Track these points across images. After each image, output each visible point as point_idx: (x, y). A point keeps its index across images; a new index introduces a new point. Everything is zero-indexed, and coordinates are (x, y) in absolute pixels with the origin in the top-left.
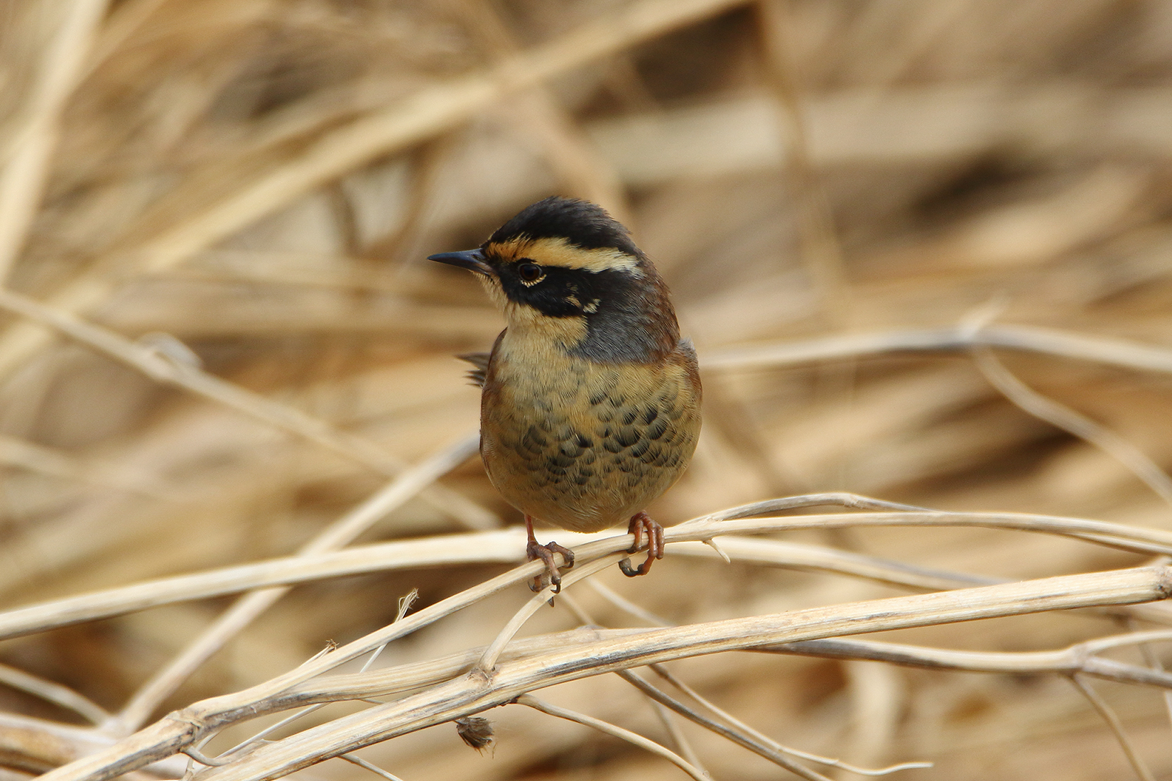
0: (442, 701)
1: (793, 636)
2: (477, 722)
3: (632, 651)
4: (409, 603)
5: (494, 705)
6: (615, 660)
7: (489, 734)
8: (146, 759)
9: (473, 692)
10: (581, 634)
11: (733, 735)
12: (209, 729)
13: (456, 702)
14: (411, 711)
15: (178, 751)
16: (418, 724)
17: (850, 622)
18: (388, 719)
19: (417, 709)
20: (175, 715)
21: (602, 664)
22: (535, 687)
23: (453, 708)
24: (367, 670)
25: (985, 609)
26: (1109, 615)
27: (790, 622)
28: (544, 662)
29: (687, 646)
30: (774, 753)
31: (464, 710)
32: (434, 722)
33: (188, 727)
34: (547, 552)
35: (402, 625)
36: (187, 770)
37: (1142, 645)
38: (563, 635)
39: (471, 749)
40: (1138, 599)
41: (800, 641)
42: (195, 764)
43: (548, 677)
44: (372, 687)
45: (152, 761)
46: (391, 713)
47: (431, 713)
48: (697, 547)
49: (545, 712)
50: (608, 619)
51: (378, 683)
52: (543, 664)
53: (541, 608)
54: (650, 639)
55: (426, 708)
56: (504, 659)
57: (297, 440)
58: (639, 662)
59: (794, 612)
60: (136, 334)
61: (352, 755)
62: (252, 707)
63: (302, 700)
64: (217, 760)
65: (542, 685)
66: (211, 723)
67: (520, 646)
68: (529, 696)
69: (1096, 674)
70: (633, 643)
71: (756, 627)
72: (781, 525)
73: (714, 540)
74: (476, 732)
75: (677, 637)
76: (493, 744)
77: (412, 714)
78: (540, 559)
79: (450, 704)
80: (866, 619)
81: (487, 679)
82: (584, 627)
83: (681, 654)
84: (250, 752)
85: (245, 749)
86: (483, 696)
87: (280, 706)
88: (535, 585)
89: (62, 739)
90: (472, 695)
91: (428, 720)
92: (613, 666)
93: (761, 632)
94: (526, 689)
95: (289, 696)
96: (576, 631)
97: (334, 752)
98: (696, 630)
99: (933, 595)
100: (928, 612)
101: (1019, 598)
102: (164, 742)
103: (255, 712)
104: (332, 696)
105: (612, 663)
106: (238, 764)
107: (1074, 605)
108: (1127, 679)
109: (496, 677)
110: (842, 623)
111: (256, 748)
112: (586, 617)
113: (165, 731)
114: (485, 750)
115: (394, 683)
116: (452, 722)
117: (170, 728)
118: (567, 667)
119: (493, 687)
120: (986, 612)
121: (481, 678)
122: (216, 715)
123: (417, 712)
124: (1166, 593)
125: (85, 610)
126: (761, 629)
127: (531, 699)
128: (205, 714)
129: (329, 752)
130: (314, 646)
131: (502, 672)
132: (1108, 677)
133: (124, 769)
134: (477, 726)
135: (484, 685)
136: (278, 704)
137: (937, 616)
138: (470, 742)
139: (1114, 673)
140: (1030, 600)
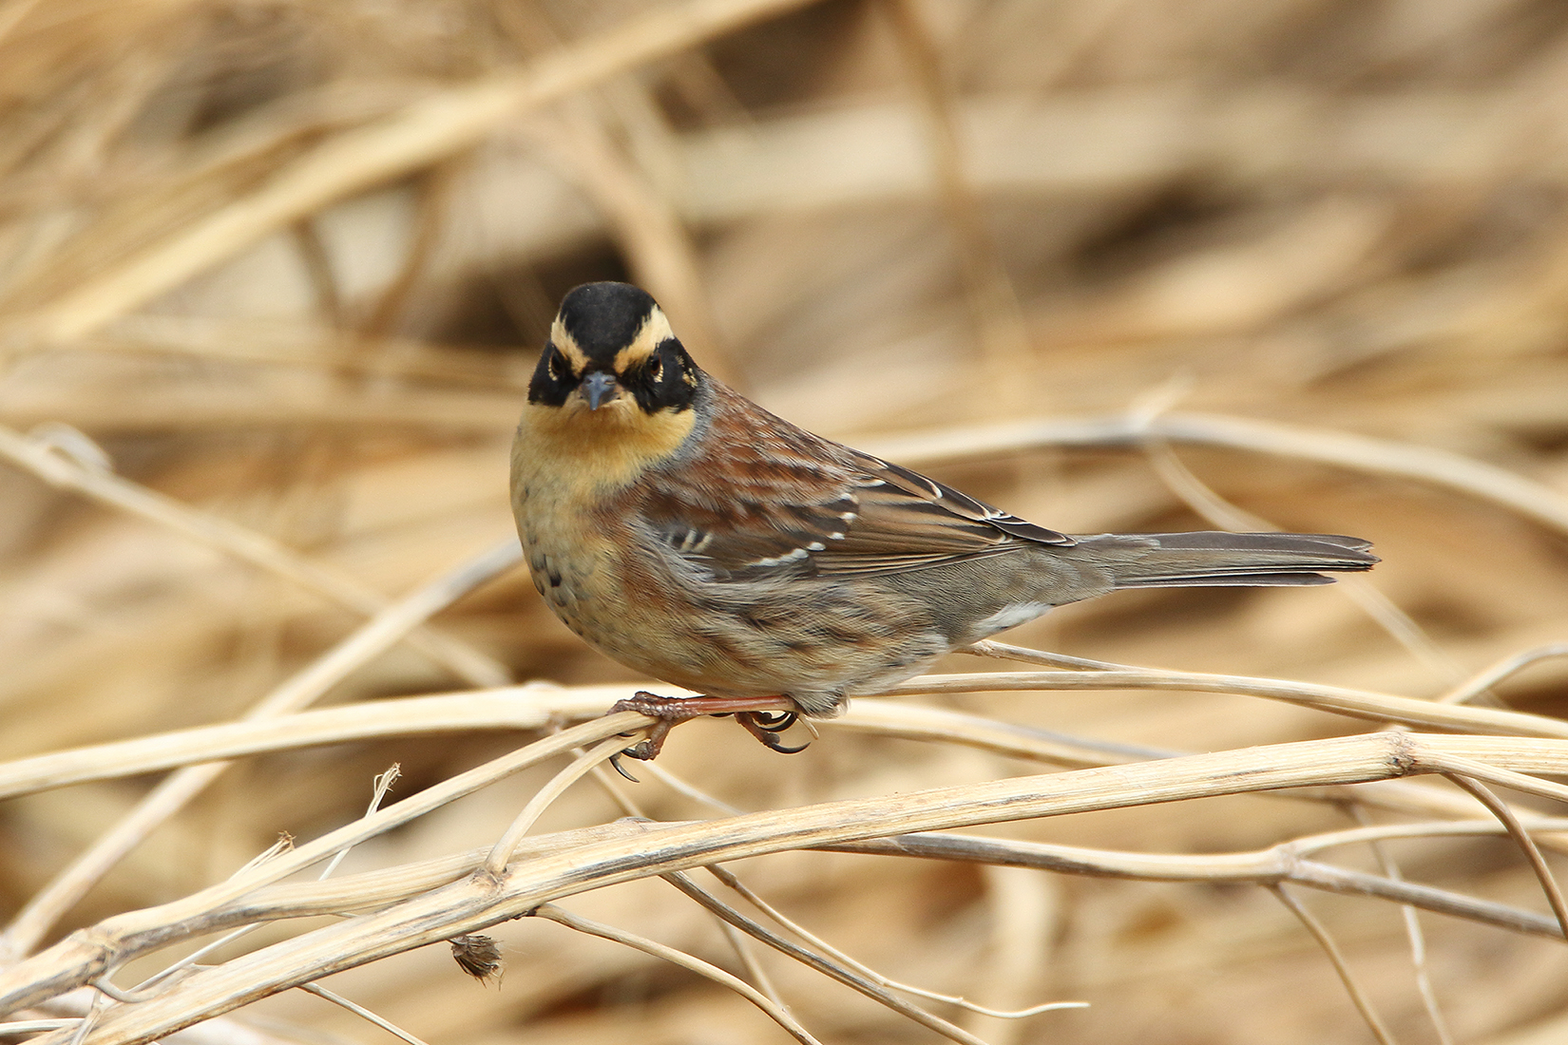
0: (436, 914)
1: (906, 825)
2: (479, 942)
4: (388, 783)
5: (505, 919)
6: (668, 858)
7: (496, 958)
8: (42, 993)
9: (478, 901)
10: (622, 826)
12: (126, 955)
13: (454, 914)
14: (394, 926)
15: (85, 983)
16: (404, 944)
17: (982, 808)
18: (363, 937)
19: (402, 923)
20: (80, 935)
21: (650, 864)
22: (560, 894)
23: (451, 922)
25: (1161, 790)
26: (1327, 800)
27: (901, 807)
28: (572, 861)
29: (763, 839)
30: (878, 989)
31: (463, 926)
32: (425, 942)
33: (98, 951)
35: (377, 819)
36: (92, 1007)
37: (1373, 843)
38: (598, 829)
39: (470, 977)
40: (1366, 777)
42: (103, 998)
43: (577, 881)
44: (343, 898)
45: (50, 996)
46: (368, 929)
47: (421, 929)
49: (574, 928)
51: (351, 893)
52: (571, 864)
54: (714, 829)
55: (414, 923)
56: (516, 859)
57: (251, 569)
58: (696, 862)
59: (907, 793)
61: (313, 984)
62: (184, 924)
63: (248, 916)
64: (133, 994)
65: (569, 892)
66: (128, 947)
67: (536, 843)
68: (550, 905)
69: (1308, 883)
70: (690, 835)
71: (856, 814)
74: (477, 956)
75: (750, 828)
76: (500, 971)
77: (396, 930)
79: (447, 917)
80: (1002, 803)
81: (496, 884)
82: (629, 818)
83: (755, 850)
84: (178, 982)
85: (171, 978)
86: (491, 907)
87: (221, 924)
90: (476, 906)
91: (417, 938)
92: (660, 868)
93: (862, 820)
94: (548, 897)
95: (233, 911)
96: (616, 824)
97: (292, 981)
98: (774, 818)
99: (1092, 771)
100: (1085, 793)
101: (1207, 776)
102: (67, 972)
103: (187, 930)
104: (290, 910)
105: (659, 863)
106: (163, 997)
107: (1280, 784)
108: (1350, 889)
109: (508, 880)
111: (184, 977)
113: (68, 956)
114: (490, 979)
115: (372, 894)
116: (447, 942)
117: (74, 952)
118: (603, 868)
119: (504, 894)
120: (1162, 794)
121: (488, 882)
123: (402, 928)
124: (1403, 768)
126: (863, 816)
127: (556, 911)
128: (121, 935)
129: (284, 982)
131: (516, 874)
132: (1325, 887)
134: (478, 947)
135: (492, 891)
136: (217, 922)
137: (1097, 799)
138: (469, 969)
139: (1333, 881)
140: (1221, 777)
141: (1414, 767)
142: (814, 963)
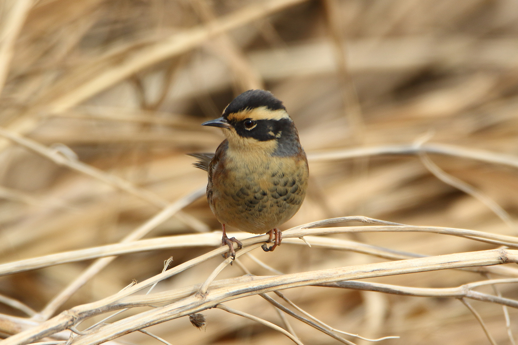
0: (183, 307)
1: (339, 279)
2: (198, 316)
3: (267, 285)
4: (169, 263)
5: (206, 309)
6: (260, 289)
7: (204, 321)
8: (52, 332)
9: (197, 303)
10: (245, 278)
11: (312, 323)
12: (80, 319)
13: (189, 307)
14: (169, 311)
15: (67, 328)
16: (173, 317)
17: (364, 273)
18: (159, 314)
19: (172, 310)
20: (65, 312)
21: (254, 291)
22: (225, 300)
23: (188, 310)
24: (149, 293)
25: (423, 268)
26: (478, 272)
27: (337, 273)
28: (228, 290)
29: (292, 283)
30: (330, 332)
31: (193, 311)
32: (180, 316)
33: (71, 318)
34: (230, 242)
35: (165, 274)
36: (70, 336)
37: (493, 285)
38: (237, 278)
39: (195, 328)
40: (491, 264)
41: (341, 281)
42: (74, 334)
43: (230, 296)
44: (153, 301)
45: (55, 333)
46: (161, 312)
47: (178, 312)
48: (296, 240)
49: (229, 312)
50: (257, 272)
51: (155, 299)
52: (228, 291)
53: (227, 266)
54: (275, 280)
55: (176, 310)
56: (210, 288)
57: (120, 191)
58: (271, 290)
59: (339, 268)
60: (49, 144)
61: (144, 330)
62: (100, 309)
63: (121, 306)
64: (83, 332)
65: (227, 300)
66: (81, 316)
67: (217, 283)
68: (221, 304)
69: (472, 298)
70: (267, 281)
71: (322, 275)
72: (334, 231)
73: (304, 237)
74: (198, 320)
75: (287, 279)
76: (205, 325)
77: (170, 312)
78: (227, 245)
79: (187, 308)
80: (371, 272)
81: (203, 297)
82: (246, 275)
83: (289, 287)
84: (98, 329)
85: (96, 327)
86: (201, 305)
88: (225, 256)
89: (15, 323)
90: (197, 304)
91: (177, 315)
92: (259, 292)
93: (324, 277)
94: (220, 302)
95: (116, 304)
96: (242, 277)
97: (136, 329)
98: (295, 276)
99: (400, 261)
100: (398, 268)
101: (439, 263)
102: (60, 325)
103: (101, 311)
104: (135, 304)
105: (258, 290)
106: (93, 334)
107: (463, 266)
108: (486, 300)
109: (207, 296)
110: (360, 273)
111: (101, 327)
112: (247, 271)
113: (61, 319)
114: (202, 328)
115: (162, 299)
116: (188, 316)
117: (63, 318)
118: (239, 292)
119: (206, 301)
120: (424, 269)
121: (200, 296)
122: (84, 313)
123: (172, 312)
124: (503, 261)
125: (26, 266)
126: (325, 275)
127: (223, 306)
128: (79, 312)
130: (126, 282)
131: (210, 294)
132: (478, 299)
133: (43, 336)
134: (198, 318)
135: (202, 299)
136: (111, 308)
137: (402, 270)
138: (195, 325)
139: (480, 297)
140: (443, 263)
141: (507, 261)
142: (308, 323)
